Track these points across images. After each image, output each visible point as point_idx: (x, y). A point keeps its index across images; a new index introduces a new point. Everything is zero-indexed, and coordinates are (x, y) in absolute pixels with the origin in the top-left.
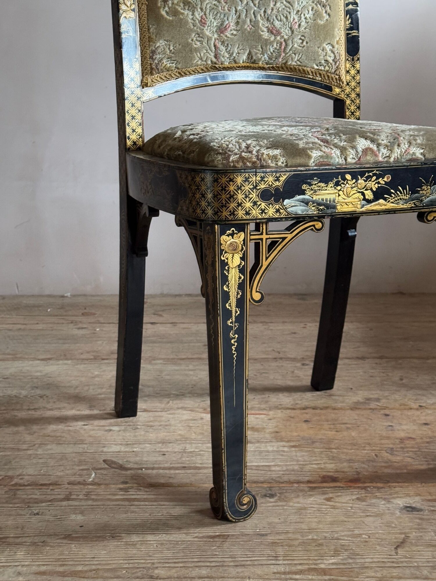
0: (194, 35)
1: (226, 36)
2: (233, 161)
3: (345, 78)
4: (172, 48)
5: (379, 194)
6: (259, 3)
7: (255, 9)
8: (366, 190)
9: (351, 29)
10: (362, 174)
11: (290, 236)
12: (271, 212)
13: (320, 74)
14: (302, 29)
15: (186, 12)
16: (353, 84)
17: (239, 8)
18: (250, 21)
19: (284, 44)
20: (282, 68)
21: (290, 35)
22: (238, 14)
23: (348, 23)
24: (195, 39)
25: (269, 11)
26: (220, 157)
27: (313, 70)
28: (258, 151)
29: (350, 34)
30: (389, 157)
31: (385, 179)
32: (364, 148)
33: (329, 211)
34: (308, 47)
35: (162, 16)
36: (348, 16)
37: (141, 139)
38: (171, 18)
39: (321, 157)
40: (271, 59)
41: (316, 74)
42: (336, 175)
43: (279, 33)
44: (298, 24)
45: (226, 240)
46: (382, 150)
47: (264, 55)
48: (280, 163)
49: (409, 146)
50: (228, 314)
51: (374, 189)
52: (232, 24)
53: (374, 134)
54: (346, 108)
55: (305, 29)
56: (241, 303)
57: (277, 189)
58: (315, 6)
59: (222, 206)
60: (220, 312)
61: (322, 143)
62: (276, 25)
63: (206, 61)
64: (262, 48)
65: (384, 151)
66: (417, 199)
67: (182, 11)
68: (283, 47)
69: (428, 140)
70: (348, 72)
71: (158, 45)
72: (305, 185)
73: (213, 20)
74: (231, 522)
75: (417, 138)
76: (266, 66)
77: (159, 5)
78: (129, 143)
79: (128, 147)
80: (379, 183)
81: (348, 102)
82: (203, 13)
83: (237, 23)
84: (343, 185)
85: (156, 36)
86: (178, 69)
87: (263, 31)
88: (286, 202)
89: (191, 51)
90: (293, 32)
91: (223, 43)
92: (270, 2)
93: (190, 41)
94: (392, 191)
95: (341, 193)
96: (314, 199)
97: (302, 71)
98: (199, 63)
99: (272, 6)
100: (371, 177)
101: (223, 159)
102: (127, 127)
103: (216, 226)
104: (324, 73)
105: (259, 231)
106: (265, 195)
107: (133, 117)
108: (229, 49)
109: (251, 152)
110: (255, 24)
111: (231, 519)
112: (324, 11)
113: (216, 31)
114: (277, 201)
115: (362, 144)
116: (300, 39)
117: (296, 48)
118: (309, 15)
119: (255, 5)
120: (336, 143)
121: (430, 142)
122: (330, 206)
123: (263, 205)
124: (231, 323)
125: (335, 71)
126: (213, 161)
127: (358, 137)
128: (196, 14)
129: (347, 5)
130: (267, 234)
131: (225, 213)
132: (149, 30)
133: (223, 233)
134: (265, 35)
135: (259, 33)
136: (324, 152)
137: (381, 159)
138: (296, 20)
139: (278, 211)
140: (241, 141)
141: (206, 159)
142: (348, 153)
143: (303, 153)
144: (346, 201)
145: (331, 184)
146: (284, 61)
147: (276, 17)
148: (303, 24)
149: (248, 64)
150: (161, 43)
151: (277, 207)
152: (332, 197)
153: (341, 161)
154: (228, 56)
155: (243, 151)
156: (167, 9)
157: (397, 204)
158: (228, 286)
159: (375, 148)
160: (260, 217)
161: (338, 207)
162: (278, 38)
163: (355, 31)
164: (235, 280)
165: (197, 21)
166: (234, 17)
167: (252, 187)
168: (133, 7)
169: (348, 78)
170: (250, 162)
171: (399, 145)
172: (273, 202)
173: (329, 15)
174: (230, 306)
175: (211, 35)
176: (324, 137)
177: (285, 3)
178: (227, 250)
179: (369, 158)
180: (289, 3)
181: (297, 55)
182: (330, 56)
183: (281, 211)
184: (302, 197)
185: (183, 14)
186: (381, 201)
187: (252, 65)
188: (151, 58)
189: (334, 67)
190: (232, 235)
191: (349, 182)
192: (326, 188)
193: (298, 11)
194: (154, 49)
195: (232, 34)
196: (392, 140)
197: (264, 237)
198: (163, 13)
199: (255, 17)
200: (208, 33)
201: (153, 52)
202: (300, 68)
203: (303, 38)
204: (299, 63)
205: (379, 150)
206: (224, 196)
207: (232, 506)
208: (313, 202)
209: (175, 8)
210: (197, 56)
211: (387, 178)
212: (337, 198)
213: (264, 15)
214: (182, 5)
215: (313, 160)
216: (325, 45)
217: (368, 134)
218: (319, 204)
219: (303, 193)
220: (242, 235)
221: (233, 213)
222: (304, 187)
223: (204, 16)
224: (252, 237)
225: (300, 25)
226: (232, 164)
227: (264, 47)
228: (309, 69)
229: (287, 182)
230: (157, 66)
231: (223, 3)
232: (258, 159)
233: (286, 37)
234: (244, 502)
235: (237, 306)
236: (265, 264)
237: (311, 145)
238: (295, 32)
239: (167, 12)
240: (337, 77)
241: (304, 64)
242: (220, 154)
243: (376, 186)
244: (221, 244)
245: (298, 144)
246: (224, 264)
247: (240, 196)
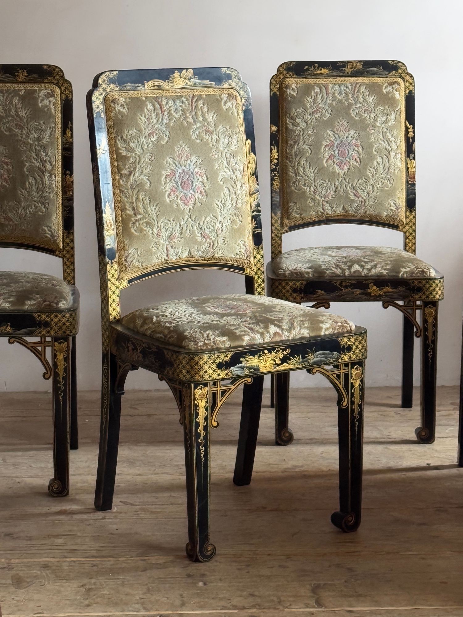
0: (153, 243)
1: (174, 242)
2: (200, 346)
3: (253, 261)
4: (139, 253)
5: (284, 360)
6: (195, 218)
7: (193, 222)
8: (277, 358)
9: (256, 228)
10: (274, 349)
11: (233, 388)
12: (223, 375)
13: (237, 261)
14: (224, 232)
15: (148, 229)
16: (259, 265)
17: (182, 223)
18: (190, 231)
19: (212, 243)
20: (211, 259)
21: (216, 237)
22: (181, 227)
23: (254, 224)
24: (154, 246)
25: (201, 224)
26: (192, 344)
27: (232, 258)
28: (214, 339)
29: (255, 231)
30: (289, 337)
31: (287, 351)
32: (274, 332)
33: (256, 372)
34: (228, 245)
35: (133, 233)
36: (254, 219)
37: (119, 315)
38: (138, 234)
39: (250, 340)
40: (204, 254)
41: (233, 260)
42: (259, 351)
43: (208, 237)
44: (221, 230)
45: (198, 392)
46: (285, 333)
47: (199, 252)
48: (226, 346)
49: (300, 329)
50: (199, 435)
51: (281, 358)
52: (177, 234)
53: (279, 321)
54: (254, 281)
55: (226, 232)
56: (206, 428)
57: (226, 362)
58: (232, 217)
59: (196, 373)
60: (194, 434)
61: (249, 331)
62: (206, 232)
63: (161, 259)
64: (198, 248)
65: (286, 333)
66: (306, 361)
67: (145, 229)
68: (211, 246)
69: (311, 323)
70: (255, 257)
71: (130, 252)
72: (242, 358)
73: (165, 233)
74: (201, 562)
75: (305, 323)
76: (200, 259)
77: (130, 226)
78: (111, 318)
79: (110, 320)
80: (283, 354)
81: (256, 278)
82: (159, 229)
83: (181, 233)
84: (263, 357)
85: (129, 247)
86: (143, 266)
87: (198, 237)
88: (232, 368)
89: (151, 254)
90: (218, 235)
91: (172, 247)
92: (202, 217)
93: (151, 248)
94: (291, 358)
95: (262, 361)
96: (247, 366)
97: (224, 260)
98: (157, 261)
99: (203, 219)
100: (278, 351)
101: (194, 345)
102: (110, 307)
103: (192, 384)
104: (239, 260)
105: (216, 385)
106: (220, 366)
107: (114, 301)
108: (176, 250)
109: (210, 340)
110: (192, 233)
111: (201, 560)
112: (238, 219)
113: (167, 240)
114: (226, 368)
115: (273, 329)
116: (223, 239)
117: (220, 246)
118: (228, 222)
119: (192, 220)
120: (257, 331)
121: (312, 326)
122: (256, 369)
123: (219, 371)
124: (201, 440)
125: (247, 258)
126: (188, 346)
127: (270, 325)
128: (154, 230)
129: (253, 212)
130: (220, 387)
131: (198, 377)
132: (124, 242)
133: (196, 388)
134: (200, 239)
135: (195, 238)
136: (251, 337)
137: (284, 338)
138: (220, 227)
139: (227, 374)
140: (202, 331)
141: (183, 344)
142: (265, 336)
143: (239, 338)
144: (265, 365)
145: (256, 357)
146: (212, 255)
147: (206, 227)
148: (225, 229)
149: (188, 259)
150: (131, 251)
151: (227, 372)
152: (257, 364)
153: (261, 341)
154: (175, 255)
155: (205, 339)
156: (135, 228)
157: (294, 365)
158: (199, 419)
159: (280, 332)
160: (217, 378)
161: (261, 370)
162: (208, 240)
163: (259, 229)
164: (203, 415)
165: (155, 234)
166: (179, 229)
167: (212, 361)
168: (113, 227)
169: (255, 261)
170: (210, 346)
171: (294, 329)
172: (224, 369)
173: (241, 221)
174: (200, 430)
175: (164, 243)
176: (250, 326)
177: (212, 217)
178: (198, 397)
179: (278, 339)
180: (215, 216)
181: (221, 250)
182: (243, 249)
183: (229, 374)
184: (240, 365)
185: (146, 230)
186: (285, 364)
187: (191, 259)
188: (126, 260)
189: (246, 256)
190: (201, 389)
191: (267, 355)
192: (253, 359)
193: (221, 221)
194: (127, 255)
195: (178, 240)
196: (290, 326)
197: (219, 389)
198: (133, 231)
199: (193, 228)
200: (162, 241)
201: (127, 257)
202: (223, 258)
203: (224, 239)
204: (222, 255)
205: (283, 333)
206: (197, 368)
207: (201, 552)
208: (247, 367)
209: (141, 227)
210: (155, 258)
211: (288, 351)
212: (260, 365)
213: (199, 226)
214: (145, 225)
215: (245, 342)
216: (239, 242)
217: (276, 322)
218: (250, 368)
219: (241, 363)
220: (206, 388)
221: (202, 377)
222: (241, 359)
223: (159, 231)
224: (212, 389)
225: (222, 230)
226: (200, 348)
227: (199, 247)
228: (229, 258)
229: (232, 357)
230: (129, 266)
231: (172, 221)
232: (214, 344)
233: (213, 239)
234: (209, 550)
235: (204, 430)
236: (219, 404)
237: (243, 333)
238: (219, 235)
239: (136, 231)
240: (248, 261)
241: (226, 255)
242: (192, 341)
243: (282, 356)
244: (195, 395)
245: (236, 333)
246: (196, 406)
247: (206, 367)
